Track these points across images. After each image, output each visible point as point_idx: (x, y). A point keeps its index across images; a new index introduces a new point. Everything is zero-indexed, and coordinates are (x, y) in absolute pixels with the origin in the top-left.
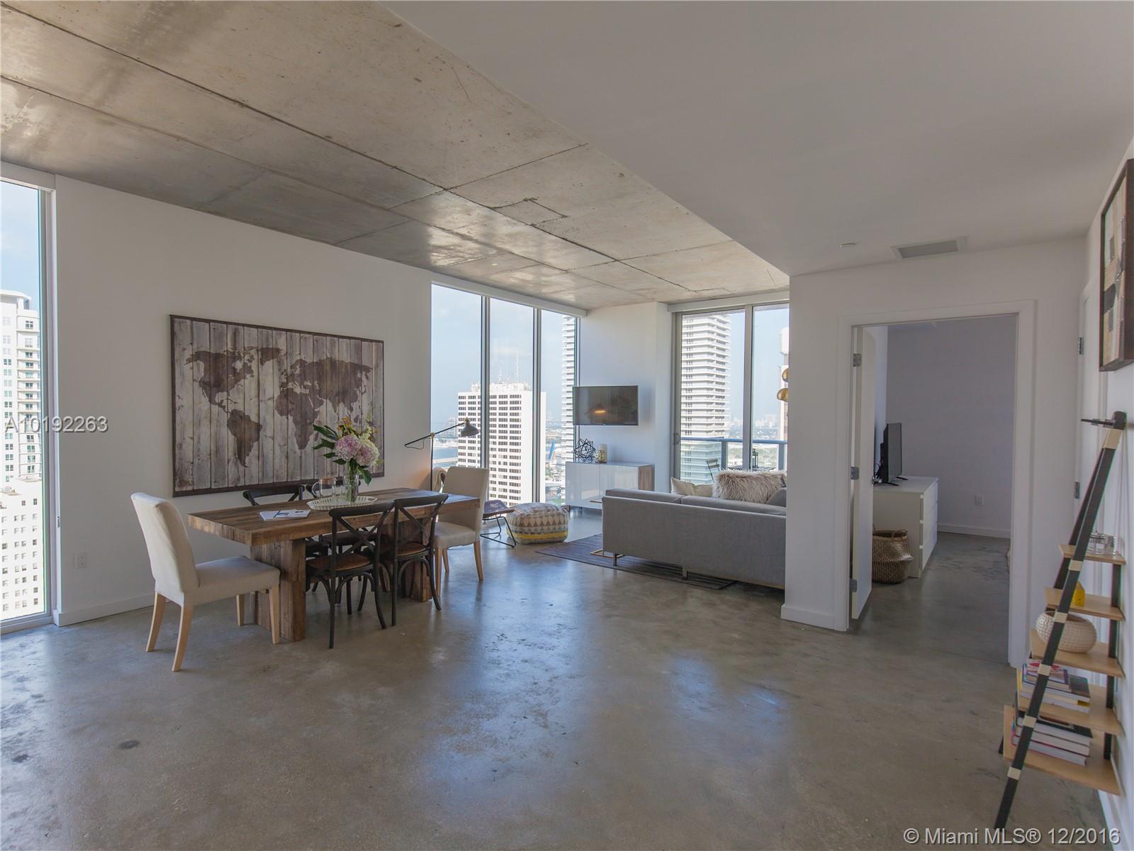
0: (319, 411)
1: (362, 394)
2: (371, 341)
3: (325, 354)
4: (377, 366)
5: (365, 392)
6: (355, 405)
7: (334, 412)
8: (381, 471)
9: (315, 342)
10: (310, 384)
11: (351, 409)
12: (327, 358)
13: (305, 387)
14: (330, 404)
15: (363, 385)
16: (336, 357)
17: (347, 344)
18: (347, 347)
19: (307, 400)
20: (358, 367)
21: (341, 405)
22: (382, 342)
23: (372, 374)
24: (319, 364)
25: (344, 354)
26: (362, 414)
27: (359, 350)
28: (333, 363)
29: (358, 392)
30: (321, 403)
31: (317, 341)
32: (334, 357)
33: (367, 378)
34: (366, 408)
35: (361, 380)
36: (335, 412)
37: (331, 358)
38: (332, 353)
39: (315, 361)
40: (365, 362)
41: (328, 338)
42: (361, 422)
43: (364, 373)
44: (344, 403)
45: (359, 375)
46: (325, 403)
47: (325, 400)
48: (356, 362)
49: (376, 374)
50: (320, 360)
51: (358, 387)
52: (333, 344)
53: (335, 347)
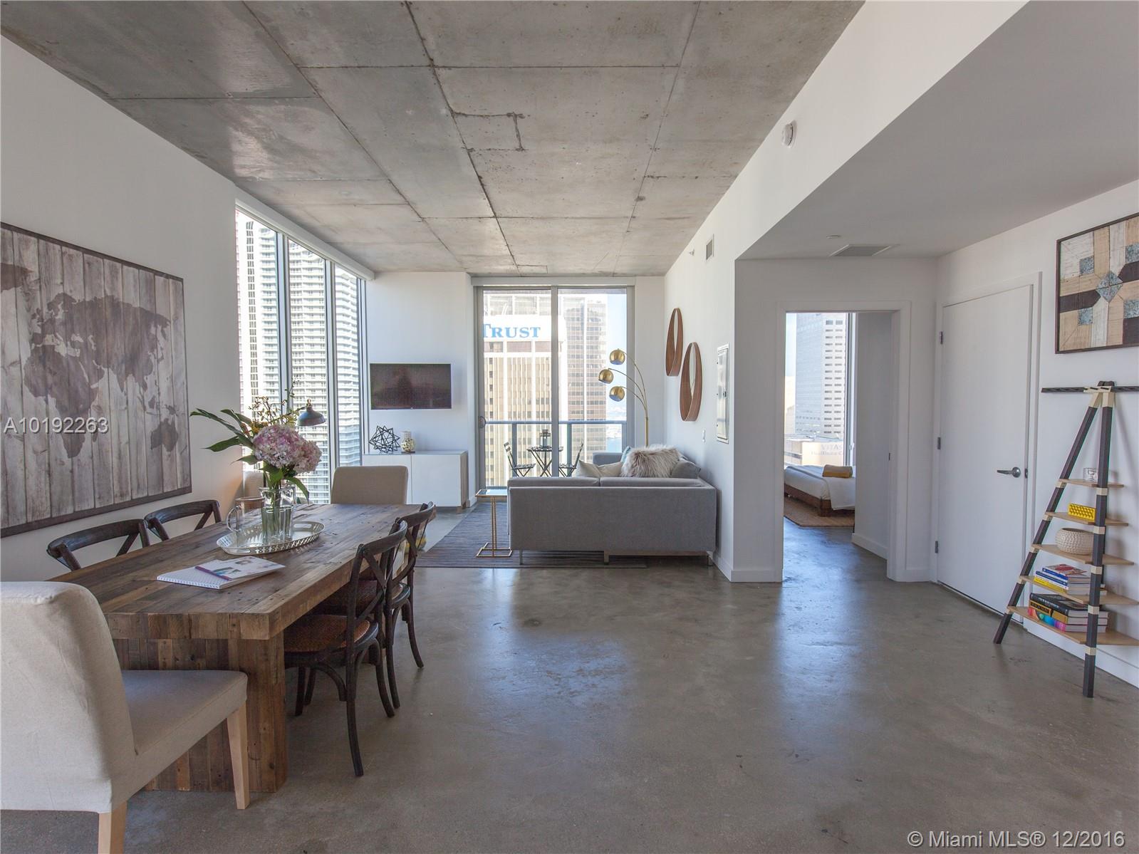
0: (97, 388)
1: (158, 362)
2: (168, 276)
3: (103, 291)
4: (176, 318)
5: (162, 358)
6: (149, 380)
7: (119, 390)
8: (187, 485)
9: (87, 265)
10: (81, 340)
11: (145, 387)
12: (106, 296)
13: (73, 345)
14: (114, 377)
15: (159, 349)
16: (120, 295)
17: (134, 276)
18: (135, 281)
19: (78, 367)
20: (150, 317)
21: (130, 379)
22: (182, 280)
23: (170, 330)
24: (94, 305)
25: (130, 292)
26: (159, 394)
27: (150, 287)
28: (115, 304)
29: (152, 358)
30: (100, 375)
31: (88, 263)
32: (116, 296)
33: (164, 335)
34: (164, 385)
35: (156, 338)
36: (122, 391)
37: (113, 296)
38: (113, 289)
39: (87, 300)
40: (161, 310)
41: (107, 261)
42: (158, 408)
43: (160, 328)
44: (134, 375)
45: (153, 330)
46: (106, 374)
47: (106, 370)
48: (148, 308)
49: (176, 329)
50: (95, 298)
51: (152, 350)
52: (114, 273)
53: (117, 278)
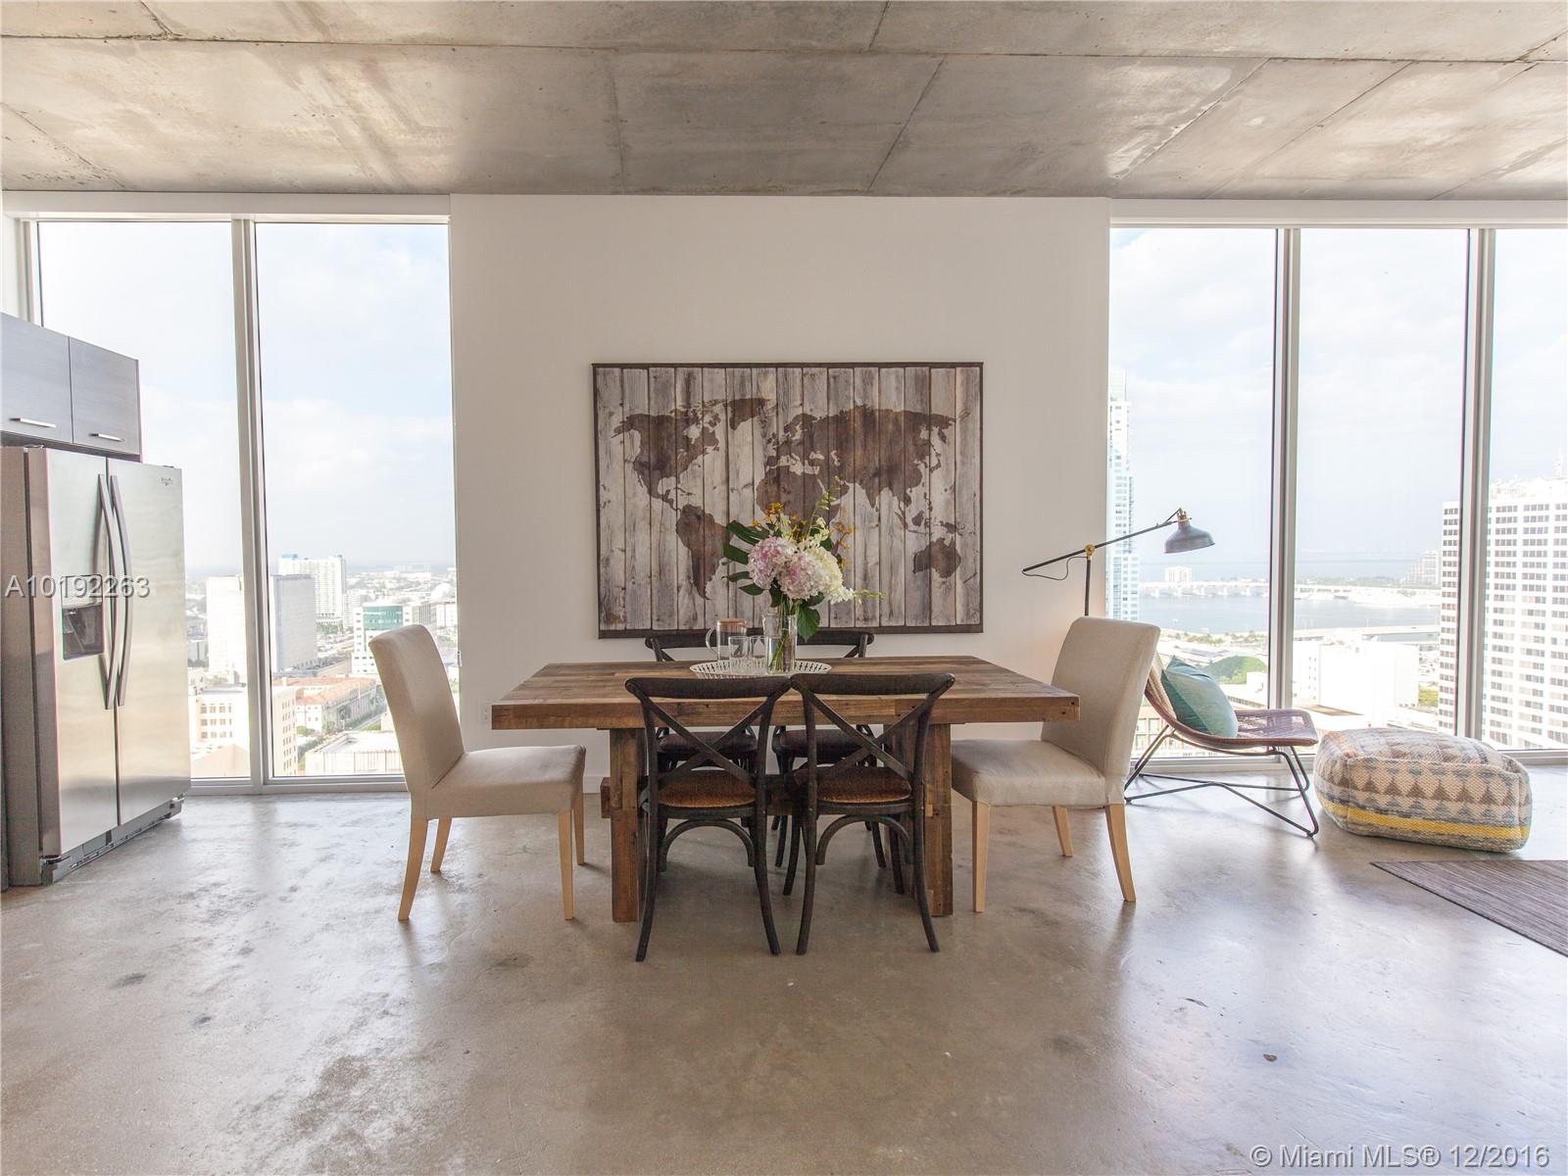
0: (839, 505)
1: (931, 471)
2: (953, 365)
3: (852, 400)
4: (966, 413)
5: (938, 466)
6: (915, 493)
7: (869, 506)
8: (975, 621)
9: (832, 380)
10: (821, 457)
11: (907, 501)
12: (856, 407)
13: (812, 463)
14: (861, 493)
15: (933, 453)
16: (875, 402)
17: (897, 377)
18: (899, 382)
19: (815, 483)
20: (921, 420)
21: (886, 493)
22: (980, 365)
23: (955, 432)
24: (841, 419)
25: (892, 397)
26: (931, 509)
27: (924, 386)
28: (867, 415)
29: (922, 467)
30: (844, 490)
31: (834, 377)
32: (869, 405)
33: (943, 438)
34: (939, 497)
35: (928, 443)
36: (873, 506)
37: (865, 406)
38: (866, 396)
39: (831, 415)
40: (939, 407)
41: (858, 370)
42: (928, 525)
43: (935, 430)
44: (891, 489)
45: (924, 434)
46: (851, 490)
47: (851, 485)
48: (918, 409)
49: (964, 430)
50: (842, 412)
51: (921, 457)
52: (867, 381)
53: (872, 385)
